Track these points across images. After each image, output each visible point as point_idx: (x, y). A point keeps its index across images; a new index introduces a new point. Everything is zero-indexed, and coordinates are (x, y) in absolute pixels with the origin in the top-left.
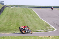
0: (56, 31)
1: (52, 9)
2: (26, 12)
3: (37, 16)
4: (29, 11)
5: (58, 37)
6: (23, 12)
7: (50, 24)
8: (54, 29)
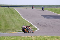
0: (39, 30)
1: (33, 8)
2: (8, 12)
3: (20, 15)
4: (12, 11)
5: (41, 36)
6: (5, 11)
7: (33, 23)
8: (36, 29)
